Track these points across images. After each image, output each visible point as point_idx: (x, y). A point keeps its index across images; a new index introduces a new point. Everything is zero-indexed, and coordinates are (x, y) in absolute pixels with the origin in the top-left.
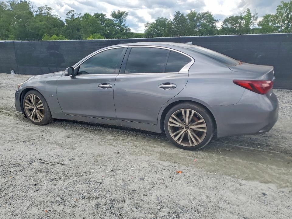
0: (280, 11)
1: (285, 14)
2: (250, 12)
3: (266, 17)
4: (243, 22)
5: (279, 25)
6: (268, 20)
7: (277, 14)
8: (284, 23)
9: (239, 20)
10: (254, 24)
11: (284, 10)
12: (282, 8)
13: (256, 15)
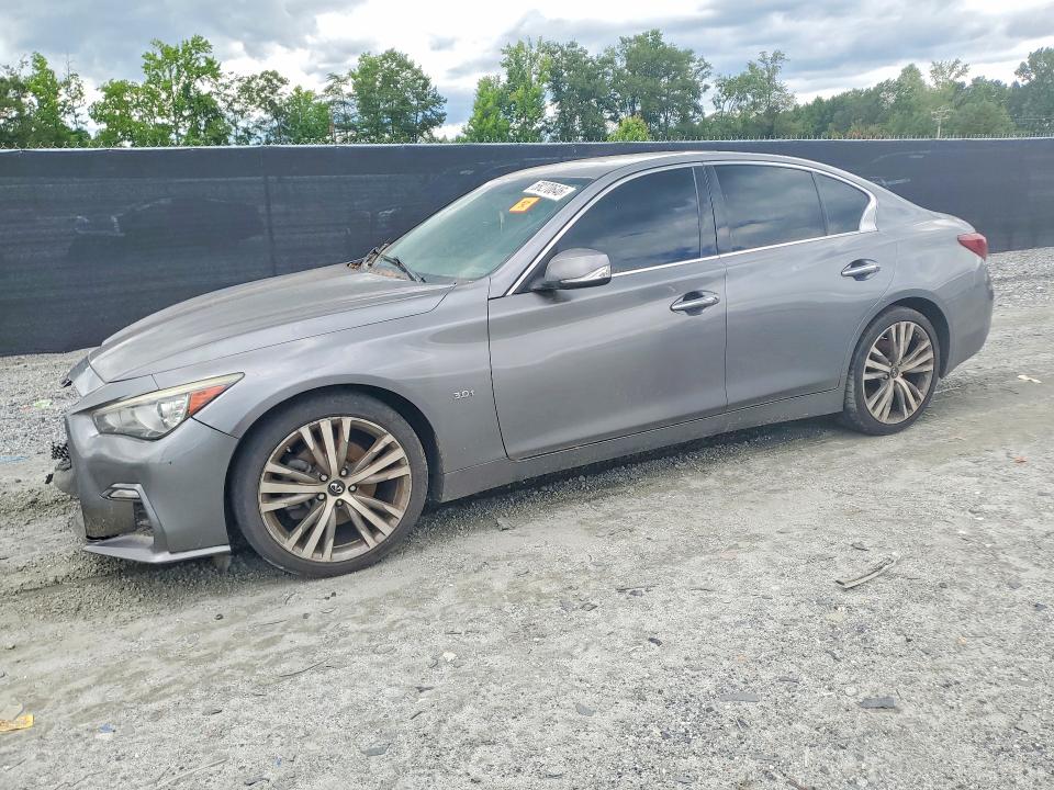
0: (157, 74)
1: (178, 84)
2: (48, 67)
3: (115, 92)
4: (31, 103)
5: (166, 121)
6: (121, 101)
7: (150, 82)
8: (181, 115)
9: (12, 93)
10: (77, 111)
11: (171, 71)
12: (160, 65)
13: (73, 81)
